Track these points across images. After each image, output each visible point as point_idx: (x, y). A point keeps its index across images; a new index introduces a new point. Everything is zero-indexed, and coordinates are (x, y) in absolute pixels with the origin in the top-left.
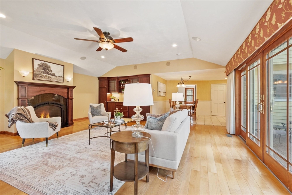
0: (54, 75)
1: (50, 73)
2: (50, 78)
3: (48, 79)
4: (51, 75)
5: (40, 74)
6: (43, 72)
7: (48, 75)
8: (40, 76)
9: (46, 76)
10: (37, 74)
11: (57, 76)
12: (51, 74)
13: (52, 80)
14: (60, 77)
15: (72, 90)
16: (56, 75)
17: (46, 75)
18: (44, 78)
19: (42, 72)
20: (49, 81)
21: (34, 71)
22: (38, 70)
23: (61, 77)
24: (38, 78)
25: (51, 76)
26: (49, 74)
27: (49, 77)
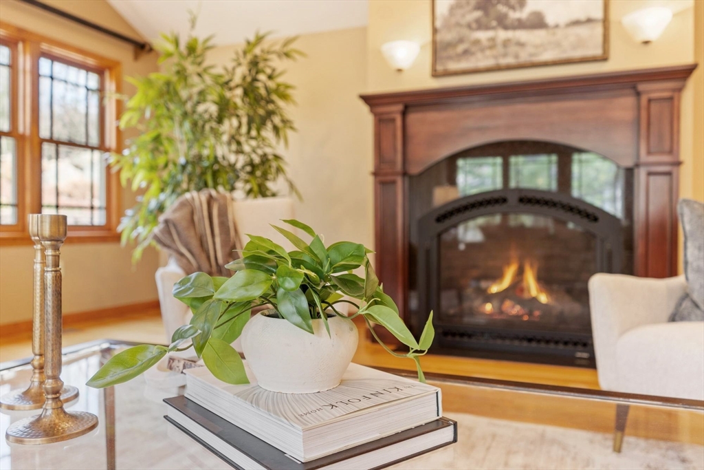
0: (538, 22)
1: (514, 15)
2: (513, 49)
3: (505, 55)
4: (521, 25)
5: (461, 41)
6: (478, 21)
7: (502, 35)
8: (461, 48)
9: (493, 40)
10: (450, 45)
11: (557, 26)
12: (519, 20)
13: (524, 57)
14: (577, 23)
15: (672, 103)
16: (550, 19)
17: (490, 34)
18: (479, 55)
19: (469, 26)
20: (509, 68)
21: (435, 31)
22: (453, 20)
23: (589, 21)
24: (453, 66)
25: (522, 35)
26: (506, 28)
27: (506, 43)
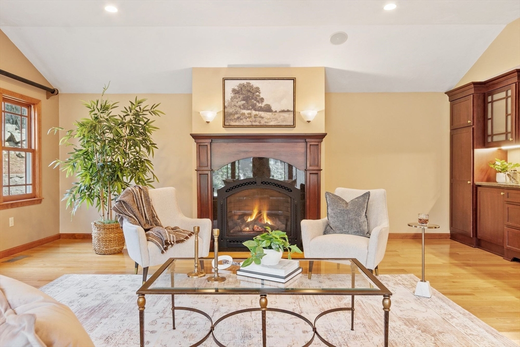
0: (268, 109)
1: (259, 105)
2: (258, 119)
3: (255, 121)
4: (261, 109)
5: (236, 113)
6: (243, 105)
7: (254, 113)
8: (236, 116)
9: (250, 114)
10: (231, 114)
11: (276, 112)
12: (261, 107)
13: (263, 123)
14: (283, 111)
15: (318, 146)
16: (273, 109)
17: (249, 111)
18: (244, 120)
19: (240, 107)
20: (257, 126)
21: (224, 107)
22: (233, 104)
23: (288, 111)
24: (233, 123)
25: (262, 114)
26: (255, 110)
27: (256, 116)
